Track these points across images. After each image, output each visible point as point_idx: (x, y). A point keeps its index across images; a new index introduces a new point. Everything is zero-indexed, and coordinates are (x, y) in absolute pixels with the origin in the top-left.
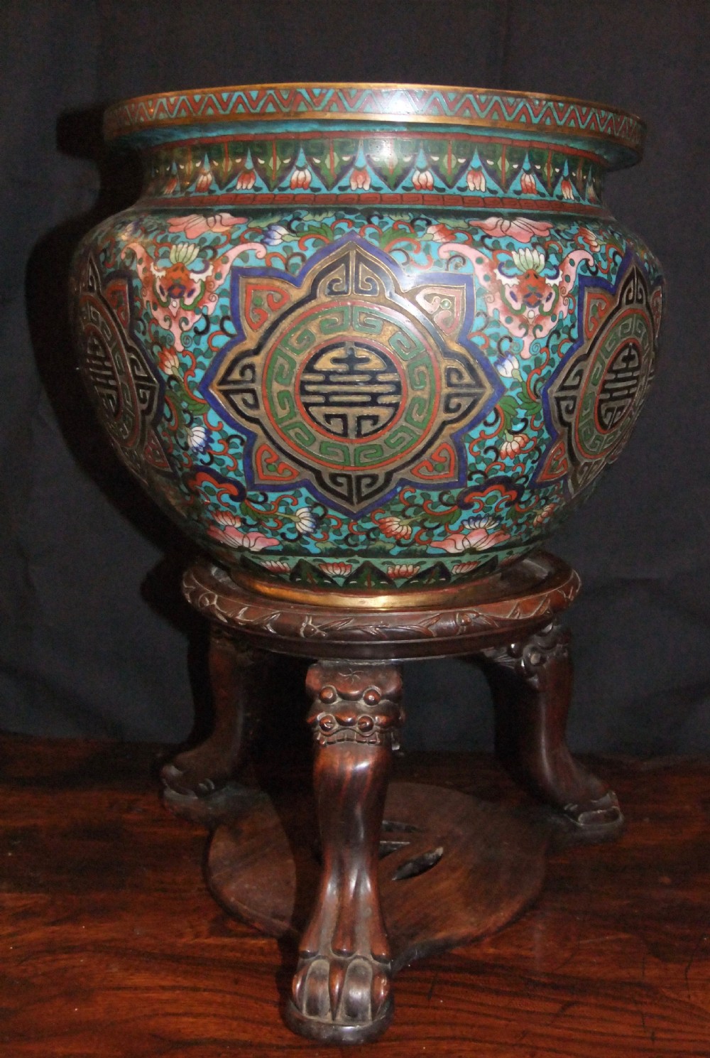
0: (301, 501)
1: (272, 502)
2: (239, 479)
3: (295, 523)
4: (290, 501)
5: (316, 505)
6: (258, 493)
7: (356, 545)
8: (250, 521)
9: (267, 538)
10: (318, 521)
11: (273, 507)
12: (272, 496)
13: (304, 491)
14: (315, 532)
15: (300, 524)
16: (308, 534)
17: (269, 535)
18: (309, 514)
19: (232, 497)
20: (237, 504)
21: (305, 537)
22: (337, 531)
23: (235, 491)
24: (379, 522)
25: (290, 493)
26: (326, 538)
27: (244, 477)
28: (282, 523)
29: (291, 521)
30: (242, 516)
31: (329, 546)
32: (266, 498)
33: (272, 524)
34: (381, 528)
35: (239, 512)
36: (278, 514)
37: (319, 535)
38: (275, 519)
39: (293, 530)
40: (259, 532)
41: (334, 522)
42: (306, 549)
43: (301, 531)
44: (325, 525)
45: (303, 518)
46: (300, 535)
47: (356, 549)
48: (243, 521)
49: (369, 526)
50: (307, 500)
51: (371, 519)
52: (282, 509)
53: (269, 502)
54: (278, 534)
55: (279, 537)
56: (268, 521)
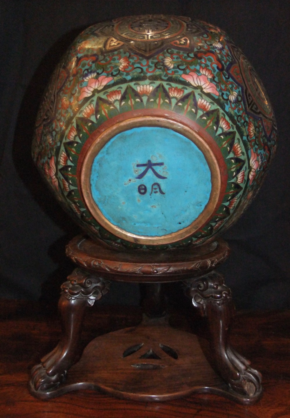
0: (238, 90)
1: (229, 81)
2: (225, 65)
3: (230, 94)
4: (235, 86)
5: (240, 95)
6: (227, 74)
7: (239, 122)
8: (216, 79)
9: (216, 90)
10: (237, 101)
11: (228, 83)
12: (231, 80)
13: (240, 88)
14: (233, 103)
15: (231, 96)
16: (230, 102)
17: (218, 90)
18: (236, 96)
19: (218, 68)
20: (217, 71)
21: (229, 101)
22: (239, 111)
23: (220, 67)
24: (250, 121)
25: (237, 85)
26: (234, 109)
27: (226, 67)
28: (227, 90)
29: (230, 92)
30: (215, 76)
31: (232, 113)
32: (228, 78)
33: (223, 87)
34: (248, 124)
35: (215, 73)
36: (228, 86)
37: (233, 106)
38: (226, 87)
39: (228, 96)
40: (216, 85)
41: (240, 107)
42: (225, 106)
43: (230, 98)
44: (238, 104)
45: (234, 95)
46: (228, 99)
47: (238, 123)
48: (214, 77)
49: (247, 119)
50: (239, 91)
51: (249, 118)
52: (230, 86)
53: (228, 80)
54: (222, 92)
55: (221, 93)
56: (223, 85)
